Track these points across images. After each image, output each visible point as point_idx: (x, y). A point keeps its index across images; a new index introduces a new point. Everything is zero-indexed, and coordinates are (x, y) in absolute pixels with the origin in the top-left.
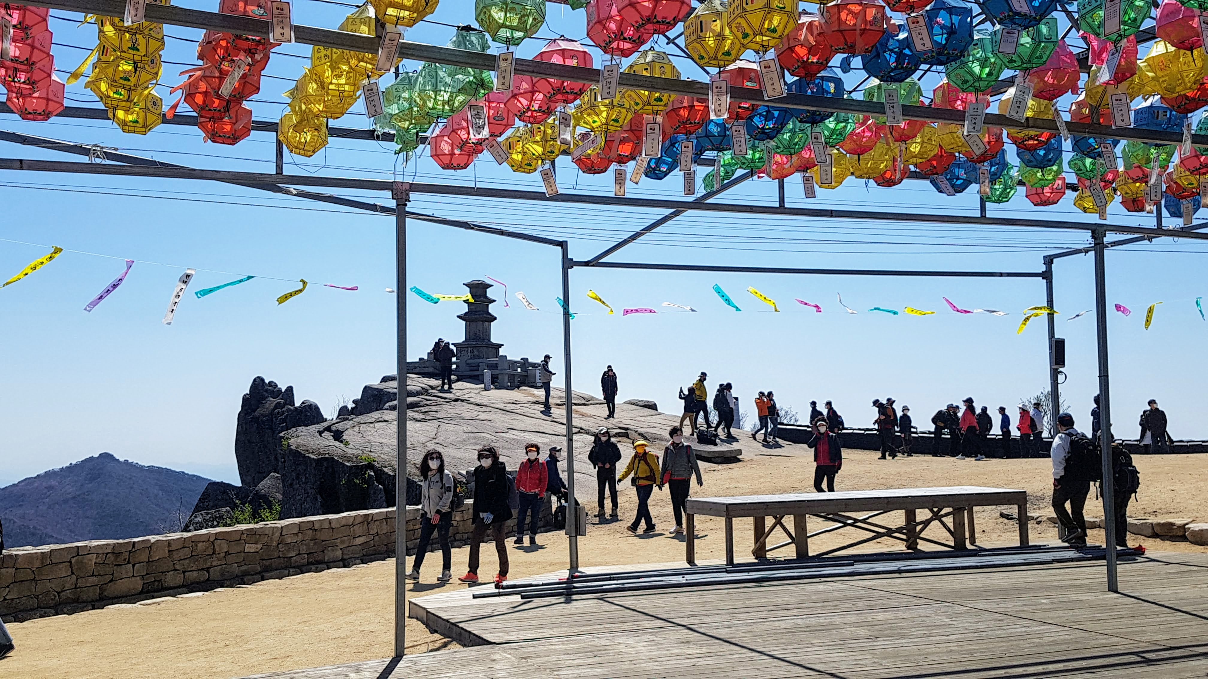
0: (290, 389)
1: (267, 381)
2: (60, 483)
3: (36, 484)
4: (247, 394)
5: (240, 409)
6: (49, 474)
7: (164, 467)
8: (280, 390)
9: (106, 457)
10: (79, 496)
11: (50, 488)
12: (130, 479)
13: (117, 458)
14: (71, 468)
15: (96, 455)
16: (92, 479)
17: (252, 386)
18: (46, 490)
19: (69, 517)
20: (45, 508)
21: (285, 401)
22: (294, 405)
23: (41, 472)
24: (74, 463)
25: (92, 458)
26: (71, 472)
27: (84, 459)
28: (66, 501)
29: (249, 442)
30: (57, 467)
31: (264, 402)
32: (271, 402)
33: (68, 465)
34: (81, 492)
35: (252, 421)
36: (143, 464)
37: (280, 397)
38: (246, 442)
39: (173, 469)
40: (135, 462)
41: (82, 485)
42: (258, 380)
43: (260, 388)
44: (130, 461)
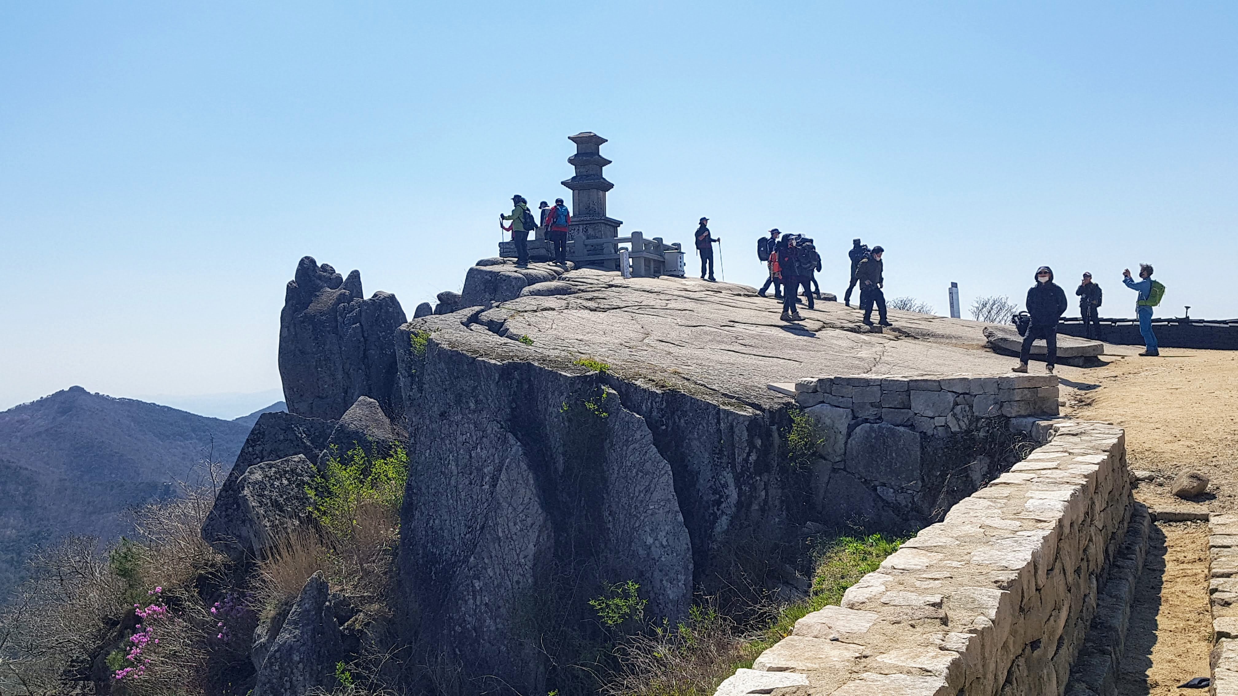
0: (355, 276)
1: (319, 264)
2: (32, 416)
3: (7, 419)
4: (293, 281)
5: (284, 304)
6: (20, 409)
7: (134, 399)
8: (339, 277)
9: (77, 390)
10: (52, 428)
11: (23, 422)
12: (102, 411)
13: (88, 391)
14: (42, 402)
15: (67, 389)
16: (64, 412)
17: (297, 271)
18: (17, 425)
19: (42, 449)
20: (18, 441)
21: (352, 292)
22: (362, 298)
23: (12, 406)
24: (45, 396)
25: (62, 392)
26: (42, 406)
27: (54, 392)
28: (39, 434)
29: (302, 352)
30: (28, 401)
31: (318, 294)
32: (329, 295)
33: (39, 399)
34: (53, 426)
35: (303, 322)
36: (113, 397)
37: (342, 286)
38: (298, 352)
39: (144, 401)
40: (106, 394)
41: (54, 418)
42: (306, 261)
43: (311, 273)
44: (101, 394)
